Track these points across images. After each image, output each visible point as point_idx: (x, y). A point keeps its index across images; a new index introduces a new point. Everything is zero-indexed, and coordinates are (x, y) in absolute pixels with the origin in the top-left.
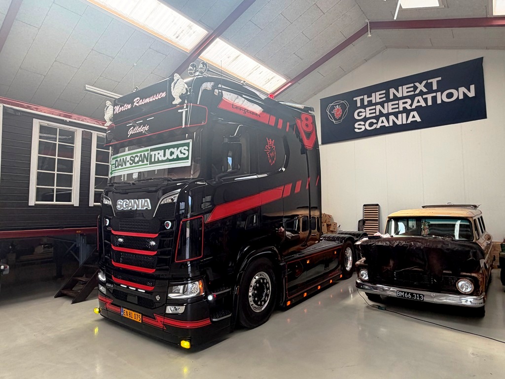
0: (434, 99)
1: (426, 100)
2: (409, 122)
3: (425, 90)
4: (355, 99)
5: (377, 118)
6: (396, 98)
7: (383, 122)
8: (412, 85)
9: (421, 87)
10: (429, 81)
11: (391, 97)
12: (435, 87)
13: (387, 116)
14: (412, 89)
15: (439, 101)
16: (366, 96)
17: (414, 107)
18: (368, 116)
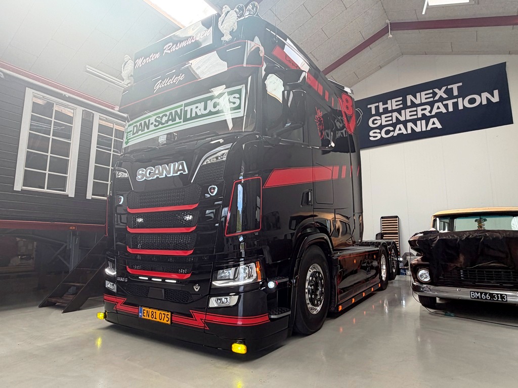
0: (455, 105)
1: (446, 106)
2: (429, 128)
3: (445, 96)
4: (369, 106)
5: (394, 125)
6: (413, 105)
7: (400, 129)
8: (431, 91)
9: (441, 93)
10: (449, 87)
11: (409, 104)
12: (456, 93)
13: (405, 123)
14: (431, 95)
15: (461, 107)
16: (381, 104)
17: (433, 113)
18: (384, 123)
